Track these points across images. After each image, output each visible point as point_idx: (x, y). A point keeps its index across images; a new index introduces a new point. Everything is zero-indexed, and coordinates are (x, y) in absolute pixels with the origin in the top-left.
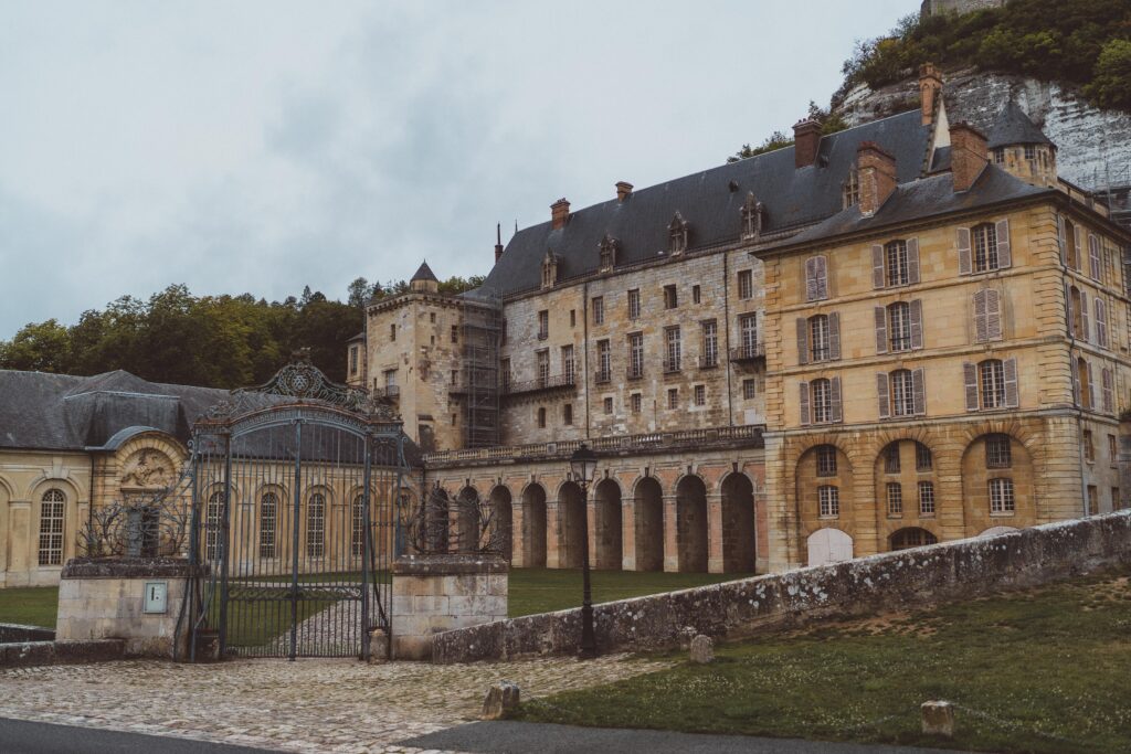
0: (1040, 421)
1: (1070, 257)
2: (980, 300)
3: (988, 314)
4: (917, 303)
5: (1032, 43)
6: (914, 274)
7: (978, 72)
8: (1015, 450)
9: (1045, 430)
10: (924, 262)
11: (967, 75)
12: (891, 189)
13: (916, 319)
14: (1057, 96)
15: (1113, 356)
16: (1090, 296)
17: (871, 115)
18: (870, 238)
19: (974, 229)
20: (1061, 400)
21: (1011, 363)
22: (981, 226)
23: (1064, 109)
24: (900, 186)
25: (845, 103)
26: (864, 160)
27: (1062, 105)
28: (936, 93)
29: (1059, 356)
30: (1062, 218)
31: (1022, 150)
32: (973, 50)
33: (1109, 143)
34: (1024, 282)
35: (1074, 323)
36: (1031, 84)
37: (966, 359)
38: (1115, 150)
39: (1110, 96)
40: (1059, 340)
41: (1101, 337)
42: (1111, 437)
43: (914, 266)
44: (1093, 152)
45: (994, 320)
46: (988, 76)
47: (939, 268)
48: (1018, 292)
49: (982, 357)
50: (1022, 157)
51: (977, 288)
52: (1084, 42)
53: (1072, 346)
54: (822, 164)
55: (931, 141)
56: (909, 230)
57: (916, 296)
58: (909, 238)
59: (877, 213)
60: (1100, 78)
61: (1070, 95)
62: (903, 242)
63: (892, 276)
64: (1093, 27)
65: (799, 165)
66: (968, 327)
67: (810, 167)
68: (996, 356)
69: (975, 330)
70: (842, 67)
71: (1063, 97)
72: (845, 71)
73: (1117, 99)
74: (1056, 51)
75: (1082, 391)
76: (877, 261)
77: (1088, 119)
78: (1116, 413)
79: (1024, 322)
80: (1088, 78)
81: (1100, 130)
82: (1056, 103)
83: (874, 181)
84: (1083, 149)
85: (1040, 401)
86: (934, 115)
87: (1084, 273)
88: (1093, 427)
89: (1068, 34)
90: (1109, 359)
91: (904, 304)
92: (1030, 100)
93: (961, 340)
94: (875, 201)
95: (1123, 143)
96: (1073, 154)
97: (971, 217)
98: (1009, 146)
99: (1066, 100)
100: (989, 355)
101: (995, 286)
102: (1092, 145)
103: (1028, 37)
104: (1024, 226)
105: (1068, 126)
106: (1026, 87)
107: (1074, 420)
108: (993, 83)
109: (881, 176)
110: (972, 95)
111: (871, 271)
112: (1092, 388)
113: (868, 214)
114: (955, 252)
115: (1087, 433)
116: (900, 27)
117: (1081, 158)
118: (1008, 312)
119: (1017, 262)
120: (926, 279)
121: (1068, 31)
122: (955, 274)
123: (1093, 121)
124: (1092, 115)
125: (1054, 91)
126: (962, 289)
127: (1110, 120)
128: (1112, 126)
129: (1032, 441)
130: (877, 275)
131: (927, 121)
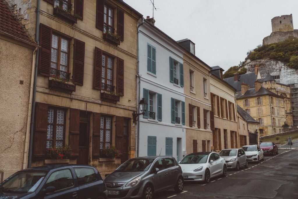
0: (267, 127)
1: (272, 102)
2: (258, 109)
3: (259, 111)
4: (249, 109)
5: (279, 55)
6: (249, 105)
7: (270, 59)
8: (264, 132)
9: (267, 129)
10: (250, 103)
11: (268, 60)
12: (247, 90)
13: (249, 112)
14: (283, 65)
15: (281, 117)
16: (276, 108)
17: (250, 67)
18: (242, 99)
19: (258, 98)
20: (270, 124)
21: (263, 119)
22: (259, 98)
23: (284, 68)
24: (248, 89)
25: (247, 62)
26: (242, 86)
27: (284, 67)
28: (258, 69)
29: (269, 118)
30: (270, 97)
31: (270, 82)
32: (269, 55)
33: (292, 75)
34: (264, 107)
35: (273, 113)
36: (279, 62)
37: (257, 118)
38: (293, 76)
39: (292, 66)
40: (269, 115)
41: (278, 114)
42: (280, 129)
43: (249, 104)
44: (289, 76)
45: (260, 113)
46: (271, 60)
47: (253, 104)
48: (264, 108)
49: (259, 118)
50: (270, 83)
51: (258, 107)
52: (288, 55)
53: (272, 116)
54: (239, 81)
55: (256, 78)
56: (248, 98)
57: (249, 108)
58: (248, 99)
59: (244, 95)
60: (291, 63)
61: (285, 65)
62: (247, 100)
63: (246, 105)
64: (290, 52)
65: (235, 81)
66: (257, 113)
67: (237, 81)
68: (261, 118)
69: (258, 113)
70: (247, 53)
71: (284, 65)
72: (247, 54)
73: (293, 67)
74: (283, 57)
75: (274, 123)
76: (244, 103)
77: (288, 70)
78: (281, 126)
79: (264, 113)
80: (289, 62)
81: (290, 72)
82: (283, 67)
83: (244, 89)
84: (288, 75)
85: (267, 124)
86: (257, 73)
87: (275, 105)
88: (276, 128)
89: (285, 53)
90: (280, 117)
91: (248, 109)
92: (279, 65)
93: (256, 115)
94: (244, 93)
95: (294, 75)
96: (286, 76)
97: (257, 97)
98: (268, 81)
99: (285, 66)
100: (260, 117)
101: (261, 107)
102: (289, 75)
103: (279, 53)
104: (264, 98)
105: (285, 71)
106: (278, 63)
107: (272, 127)
108: (272, 62)
109: (245, 88)
110: (269, 64)
111: (243, 104)
112: (276, 122)
113: (243, 95)
114: (255, 102)
115: (275, 129)
116: (257, 47)
117: (287, 77)
118: (262, 111)
119: (263, 104)
120: (251, 106)
121: (286, 52)
122: (255, 105)
123: (289, 70)
124: (289, 69)
125: (283, 64)
126: (256, 107)
127: (292, 70)
128: (292, 71)
129: (266, 130)
130: (244, 105)
131: (256, 74)
